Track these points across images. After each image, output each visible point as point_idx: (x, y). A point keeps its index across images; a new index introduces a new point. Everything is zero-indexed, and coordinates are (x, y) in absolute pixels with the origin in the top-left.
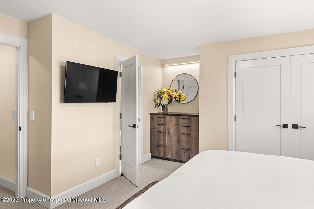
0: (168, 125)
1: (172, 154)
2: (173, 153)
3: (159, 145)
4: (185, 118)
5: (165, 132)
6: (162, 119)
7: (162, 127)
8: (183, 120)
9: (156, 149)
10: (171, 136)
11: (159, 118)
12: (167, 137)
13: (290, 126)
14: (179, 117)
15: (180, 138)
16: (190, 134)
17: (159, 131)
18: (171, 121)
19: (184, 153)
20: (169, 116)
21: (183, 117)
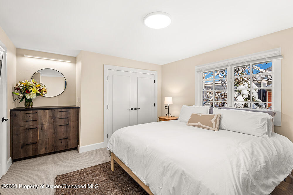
0: (41, 120)
1: (46, 148)
2: (48, 147)
3: (27, 144)
4: (63, 111)
5: (37, 128)
6: (31, 115)
7: (31, 123)
8: (60, 112)
9: (22, 150)
10: (44, 131)
11: (27, 113)
12: (38, 133)
13: (134, 109)
14: (56, 110)
15: (57, 130)
16: (68, 124)
17: (27, 129)
18: (45, 116)
19: (61, 143)
20: (43, 111)
21: (60, 110)
